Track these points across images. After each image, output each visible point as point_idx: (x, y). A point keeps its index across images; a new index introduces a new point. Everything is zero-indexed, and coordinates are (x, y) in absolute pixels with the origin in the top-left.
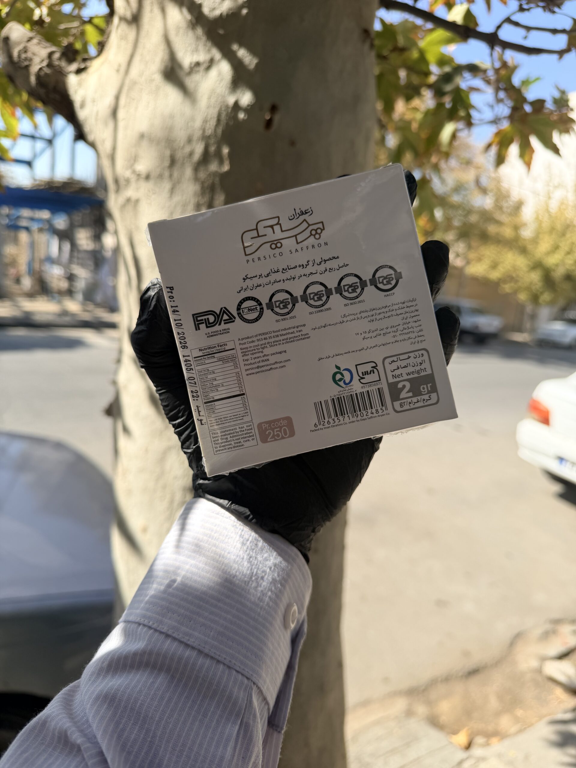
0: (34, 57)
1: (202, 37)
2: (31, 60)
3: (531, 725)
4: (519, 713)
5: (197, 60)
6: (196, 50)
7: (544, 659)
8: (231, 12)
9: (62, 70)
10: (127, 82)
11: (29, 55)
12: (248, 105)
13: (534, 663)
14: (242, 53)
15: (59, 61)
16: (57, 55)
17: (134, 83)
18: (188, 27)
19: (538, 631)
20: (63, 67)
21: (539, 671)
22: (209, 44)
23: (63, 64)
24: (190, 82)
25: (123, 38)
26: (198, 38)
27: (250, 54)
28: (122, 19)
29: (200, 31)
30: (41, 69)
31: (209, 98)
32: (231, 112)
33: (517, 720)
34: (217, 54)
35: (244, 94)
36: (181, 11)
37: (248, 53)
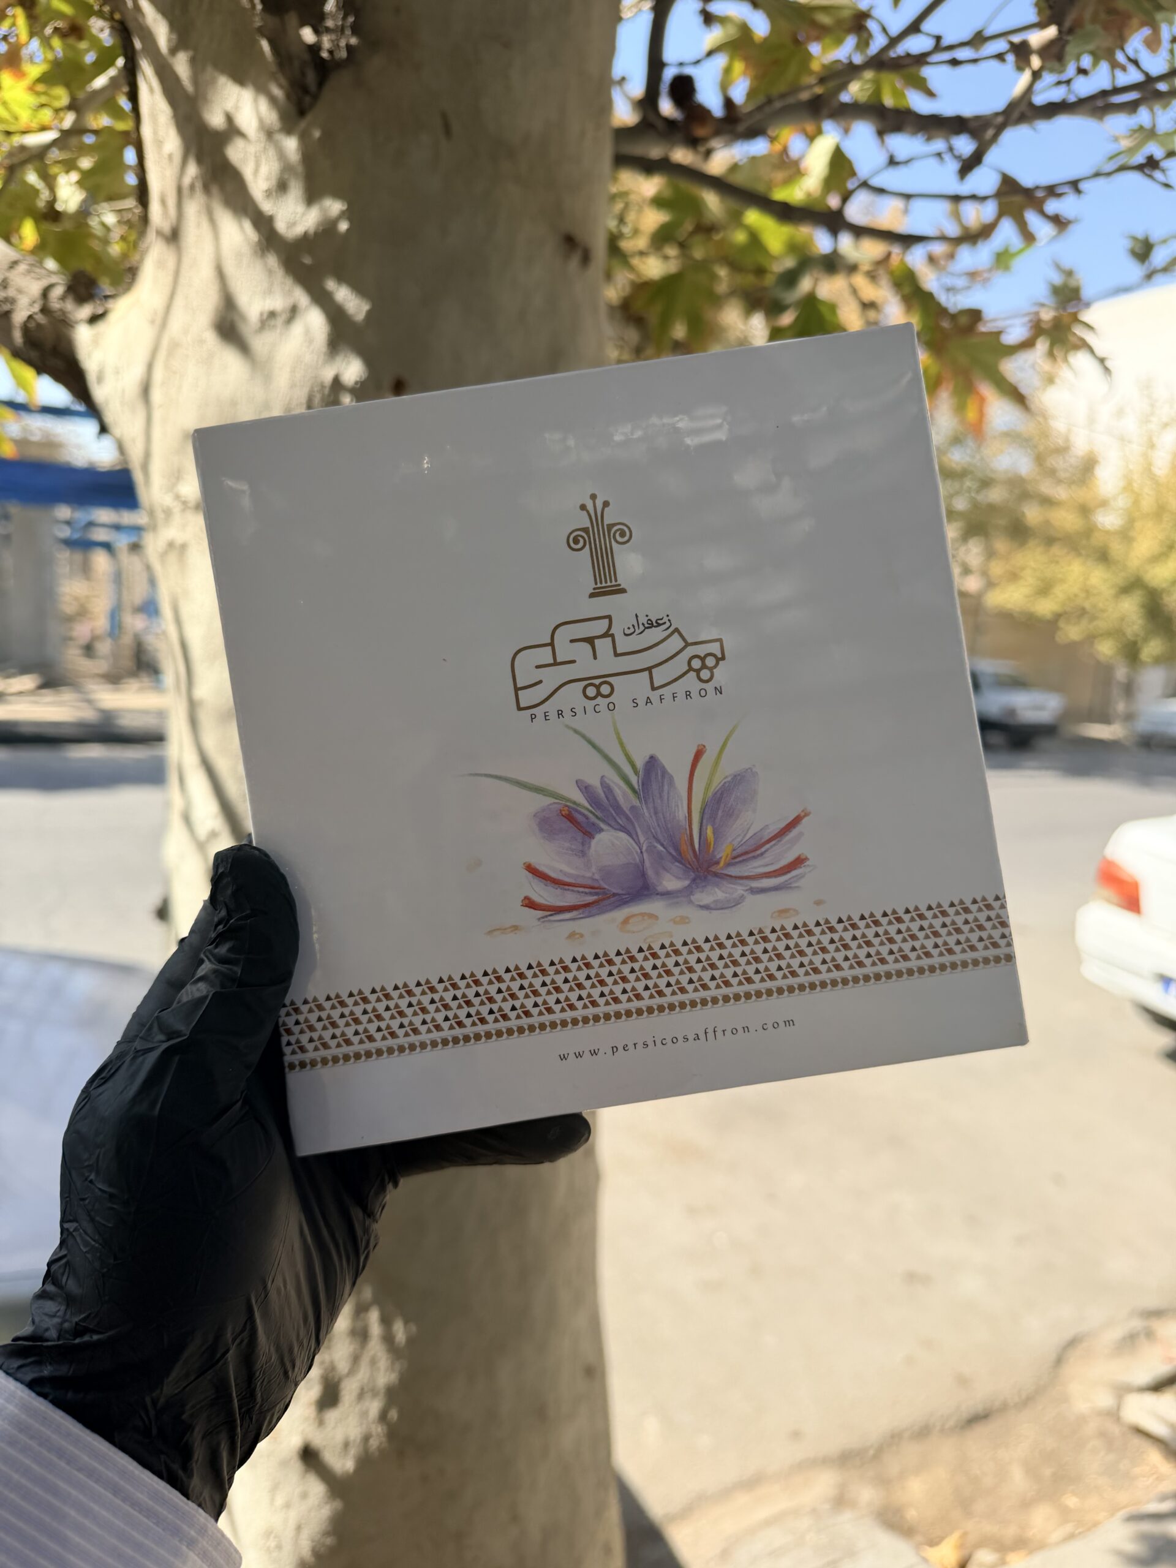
0: (20, 296)
1: (277, 270)
2: (12, 301)
3: (1096, 1524)
4: (1071, 1501)
5: (271, 308)
6: (269, 292)
7: (1123, 1390)
8: (321, 228)
9: (66, 317)
10: (165, 342)
11: (11, 292)
12: (356, 383)
13: (1104, 1400)
14: (343, 295)
15: (61, 302)
16: (58, 291)
17: (175, 345)
18: (256, 252)
19: (1116, 1333)
20: (69, 313)
21: (1114, 1415)
22: (289, 281)
23: (69, 305)
24: (259, 343)
25: (160, 264)
26: (270, 272)
27: (356, 297)
28: (159, 233)
29: (272, 260)
30: (30, 317)
31: (293, 371)
32: (329, 395)
33: (1065, 1514)
34: (301, 297)
35: (348, 363)
36: (241, 227)
37: (352, 294)
